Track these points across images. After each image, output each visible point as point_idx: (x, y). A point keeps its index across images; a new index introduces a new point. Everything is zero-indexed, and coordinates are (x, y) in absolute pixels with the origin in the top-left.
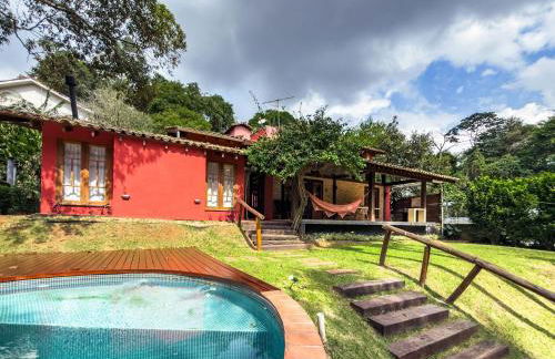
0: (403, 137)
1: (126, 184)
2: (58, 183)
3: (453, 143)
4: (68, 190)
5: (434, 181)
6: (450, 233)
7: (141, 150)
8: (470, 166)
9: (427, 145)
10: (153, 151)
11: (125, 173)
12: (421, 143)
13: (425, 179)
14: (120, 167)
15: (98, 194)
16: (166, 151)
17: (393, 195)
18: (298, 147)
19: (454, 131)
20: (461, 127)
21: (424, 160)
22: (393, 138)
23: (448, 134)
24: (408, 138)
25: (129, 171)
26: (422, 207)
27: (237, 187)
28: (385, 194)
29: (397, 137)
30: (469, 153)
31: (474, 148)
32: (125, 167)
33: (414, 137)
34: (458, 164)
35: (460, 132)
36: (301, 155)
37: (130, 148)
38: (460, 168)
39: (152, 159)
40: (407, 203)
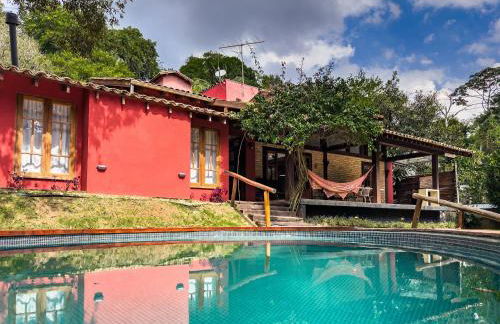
0: (405, 99)
1: (101, 151)
2: (17, 150)
3: (461, 107)
4: (24, 159)
5: (446, 155)
6: (469, 220)
7: (118, 111)
8: (483, 138)
9: (433, 109)
10: (131, 112)
11: (99, 137)
12: (427, 107)
13: (436, 152)
14: (95, 131)
15: (59, 165)
16: (146, 112)
17: (395, 173)
18: (304, 111)
19: (462, 90)
20: (470, 85)
21: (432, 129)
22: (394, 100)
23: (454, 94)
24: (412, 100)
25: (105, 136)
26: (434, 187)
27: (219, 158)
28: (387, 172)
29: (398, 99)
30: (481, 120)
31: (489, 114)
32: (100, 130)
33: (419, 98)
34: (469, 135)
35: (469, 91)
36: (310, 121)
37: (106, 107)
38: (472, 140)
39: (129, 121)
40: (414, 183)
